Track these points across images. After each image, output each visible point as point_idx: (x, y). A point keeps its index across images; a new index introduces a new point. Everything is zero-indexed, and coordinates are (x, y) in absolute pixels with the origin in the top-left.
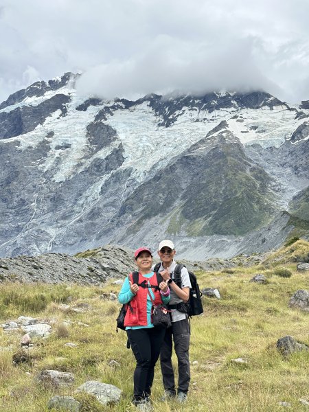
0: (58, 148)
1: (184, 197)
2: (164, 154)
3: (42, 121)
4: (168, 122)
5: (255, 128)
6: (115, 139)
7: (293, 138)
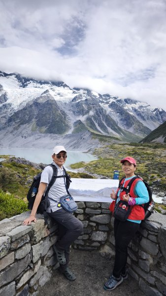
1: (36, 118)
2: (24, 99)
4: (24, 86)
5: (59, 94)
6: (2, 90)
7: (73, 101)
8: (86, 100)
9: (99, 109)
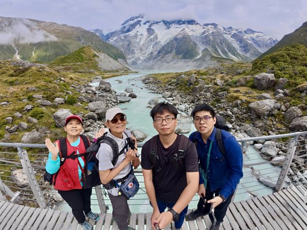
0: (140, 35)
1: (176, 49)
2: (168, 37)
3: (134, 28)
4: (168, 28)
5: (192, 31)
6: (155, 33)
7: (202, 34)
8: (213, 33)
9: (223, 39)
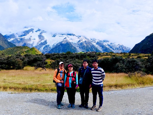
0: (33, 39)
1: (62, 51)
2: (55, 43)
3: (28, 33)
4: (54, 36)
5: (71, 39)
6: (45, 39)
7: (78, 42)
8: (85, 41)
9: (92, 45)
